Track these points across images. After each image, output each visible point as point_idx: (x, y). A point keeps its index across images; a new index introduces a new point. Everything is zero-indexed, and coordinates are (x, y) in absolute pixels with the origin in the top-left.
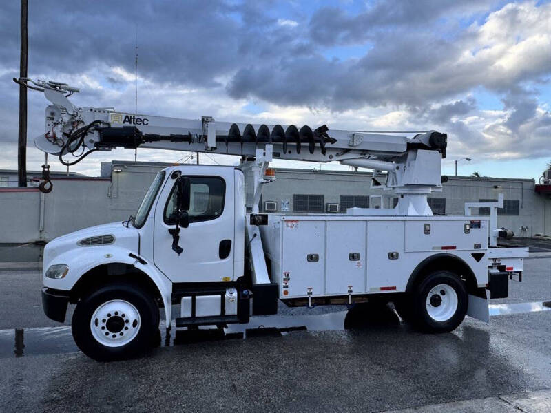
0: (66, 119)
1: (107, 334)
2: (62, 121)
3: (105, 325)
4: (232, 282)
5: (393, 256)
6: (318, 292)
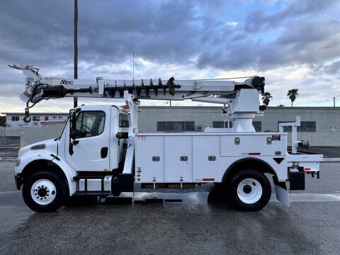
0: (33, 84)
1: (38, 197)
3: (37, 192)
4: (109, 172)
5: (212, 158)
6: (159, 180)
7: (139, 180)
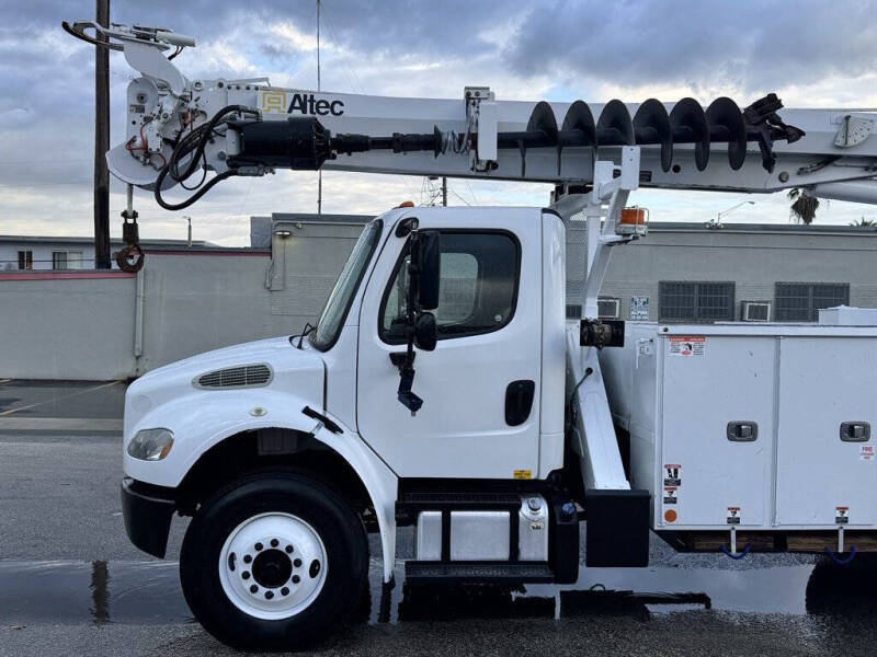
0: (169, 106)
1: (254, 589)
2: (160, 112)
3: (249, 568)
4: (536, 481)
6: (756, 518)
7: (671, 516)
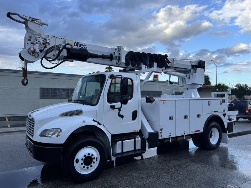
0: (41, 41)
1: (84, 167)
2: (39, 42)
3: (83, 162)
4: (137, 132)
5: (198, 116)
7: (161, 136)
